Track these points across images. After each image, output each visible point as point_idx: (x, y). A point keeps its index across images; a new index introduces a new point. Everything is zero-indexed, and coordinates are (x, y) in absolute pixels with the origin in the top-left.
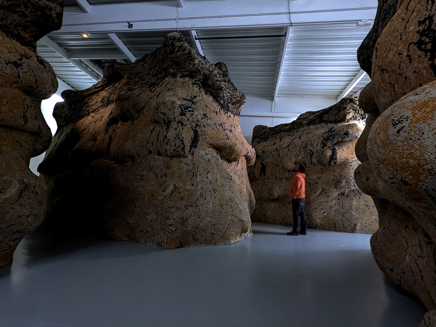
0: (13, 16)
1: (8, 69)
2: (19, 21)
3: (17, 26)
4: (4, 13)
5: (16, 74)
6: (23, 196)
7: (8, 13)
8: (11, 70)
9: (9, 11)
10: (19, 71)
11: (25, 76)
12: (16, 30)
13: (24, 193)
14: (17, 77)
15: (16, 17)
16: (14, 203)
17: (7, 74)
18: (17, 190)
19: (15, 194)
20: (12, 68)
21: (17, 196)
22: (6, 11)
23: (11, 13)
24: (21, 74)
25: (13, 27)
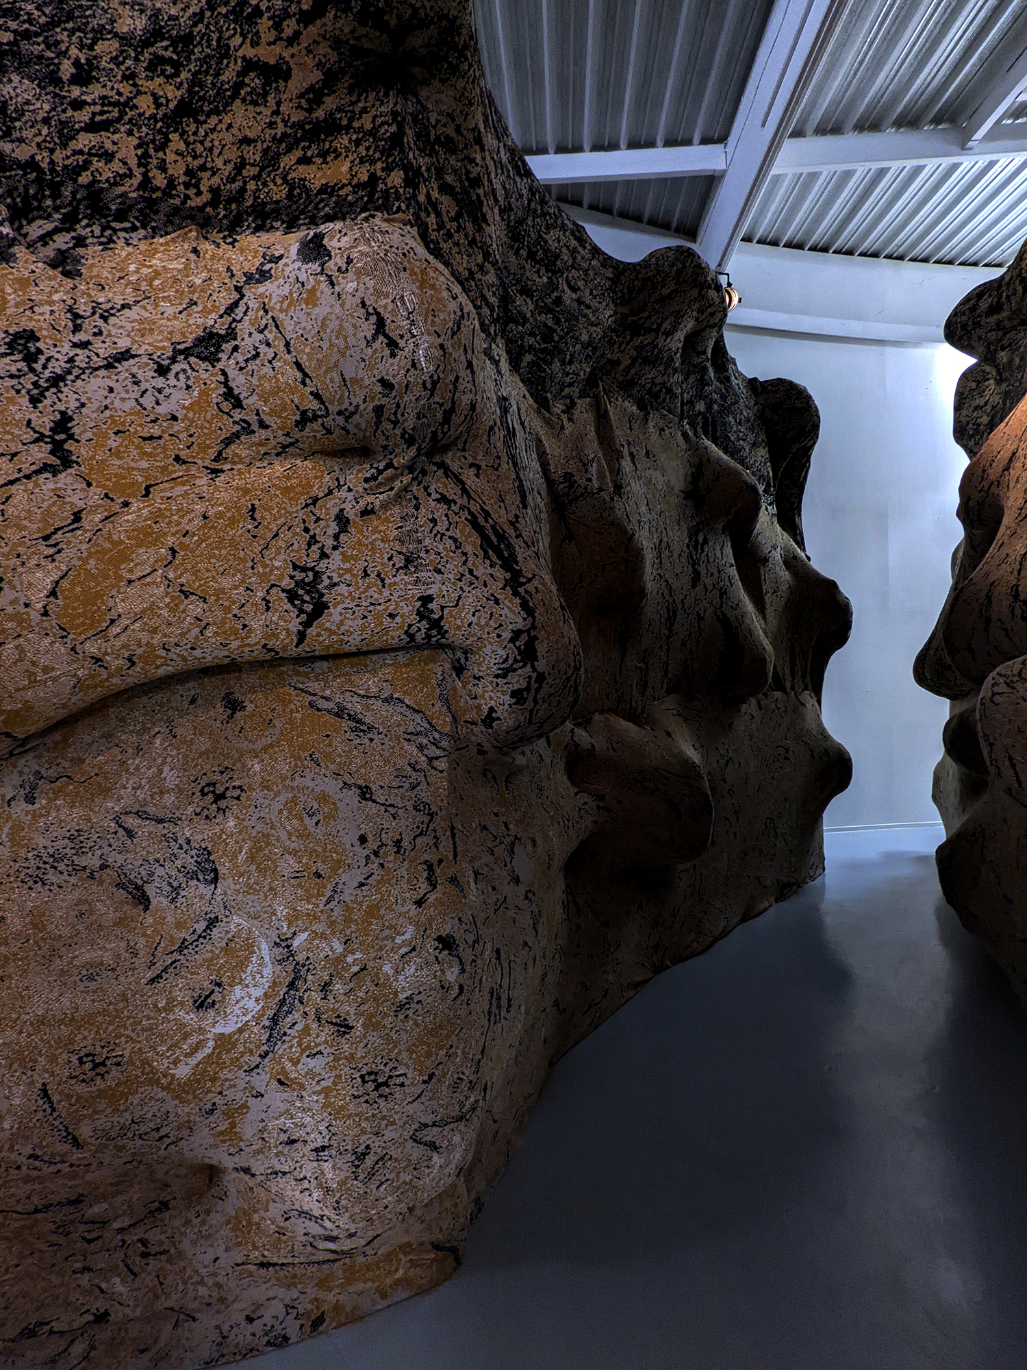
0: (230, 126)
1: (172, 390)
2: (271, 125)
3: (270, 160)
4: (188, 144)
5: (216, 395)
6: (285, 1034)
7: (202, 132)
8: (188, 387)
9: (202, 118)
10: (224, 373)
11: (255, 381)
12: (273, 181)
13: (289, 1019)
14: (226, 406)
15: (242, 117)
16: (257, 1067)
17: (174, 418)
18: (265, 994)
19: (257, 1019)
20: (188, 378)
21: (264, 1027)
22: (193, 127)
23: (213, 120)
24: (238, 381)
25: (254, 178)
